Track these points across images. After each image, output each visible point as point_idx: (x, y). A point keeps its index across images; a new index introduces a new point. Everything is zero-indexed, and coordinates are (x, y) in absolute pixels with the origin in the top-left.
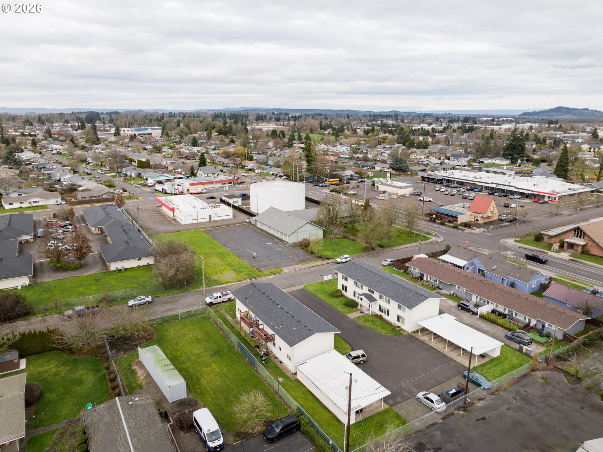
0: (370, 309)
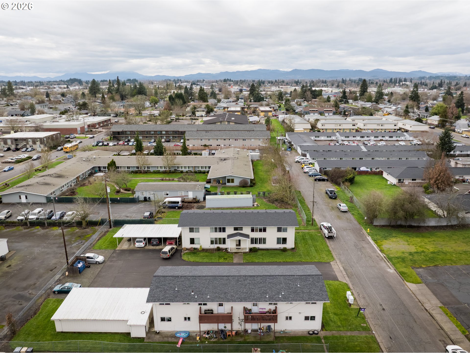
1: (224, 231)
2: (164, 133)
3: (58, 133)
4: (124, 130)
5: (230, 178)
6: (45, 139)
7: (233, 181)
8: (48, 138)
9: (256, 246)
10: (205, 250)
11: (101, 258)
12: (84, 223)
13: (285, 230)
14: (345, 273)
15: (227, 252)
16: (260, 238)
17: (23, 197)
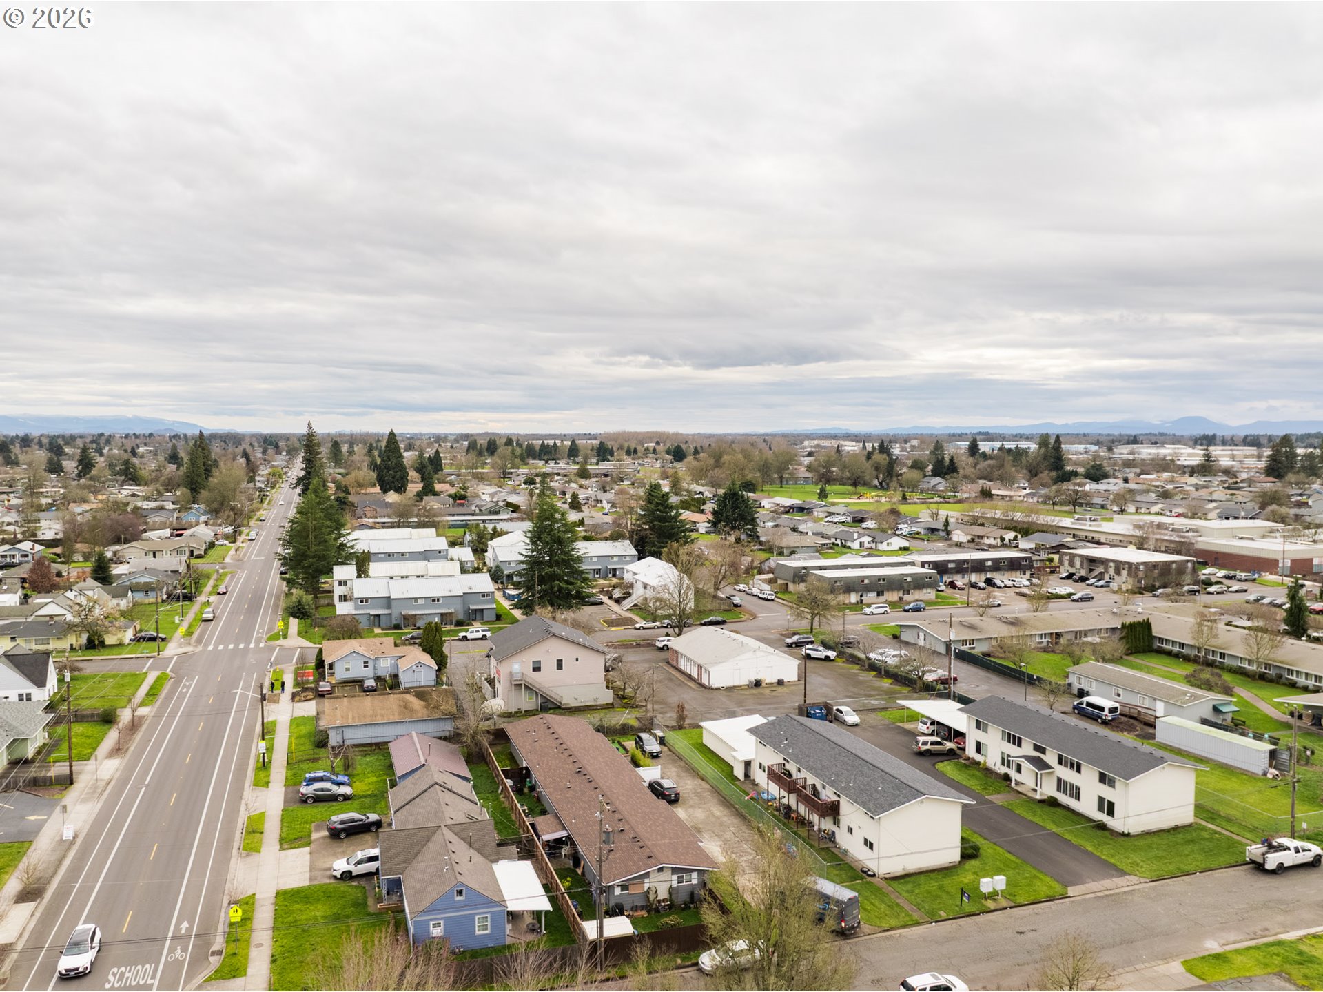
0: (1038, 788)
1: (1019, 745)
3: (1188, 561)
6: (1142, 567)
9: (1064, 799)
10: (988, 771)
11: (852, 718)
12: (919, 685)
13: (1112, 783)
14: (1107, 893)
15: (1009, 786)
16: (1070, 783)
17: (922, 635)
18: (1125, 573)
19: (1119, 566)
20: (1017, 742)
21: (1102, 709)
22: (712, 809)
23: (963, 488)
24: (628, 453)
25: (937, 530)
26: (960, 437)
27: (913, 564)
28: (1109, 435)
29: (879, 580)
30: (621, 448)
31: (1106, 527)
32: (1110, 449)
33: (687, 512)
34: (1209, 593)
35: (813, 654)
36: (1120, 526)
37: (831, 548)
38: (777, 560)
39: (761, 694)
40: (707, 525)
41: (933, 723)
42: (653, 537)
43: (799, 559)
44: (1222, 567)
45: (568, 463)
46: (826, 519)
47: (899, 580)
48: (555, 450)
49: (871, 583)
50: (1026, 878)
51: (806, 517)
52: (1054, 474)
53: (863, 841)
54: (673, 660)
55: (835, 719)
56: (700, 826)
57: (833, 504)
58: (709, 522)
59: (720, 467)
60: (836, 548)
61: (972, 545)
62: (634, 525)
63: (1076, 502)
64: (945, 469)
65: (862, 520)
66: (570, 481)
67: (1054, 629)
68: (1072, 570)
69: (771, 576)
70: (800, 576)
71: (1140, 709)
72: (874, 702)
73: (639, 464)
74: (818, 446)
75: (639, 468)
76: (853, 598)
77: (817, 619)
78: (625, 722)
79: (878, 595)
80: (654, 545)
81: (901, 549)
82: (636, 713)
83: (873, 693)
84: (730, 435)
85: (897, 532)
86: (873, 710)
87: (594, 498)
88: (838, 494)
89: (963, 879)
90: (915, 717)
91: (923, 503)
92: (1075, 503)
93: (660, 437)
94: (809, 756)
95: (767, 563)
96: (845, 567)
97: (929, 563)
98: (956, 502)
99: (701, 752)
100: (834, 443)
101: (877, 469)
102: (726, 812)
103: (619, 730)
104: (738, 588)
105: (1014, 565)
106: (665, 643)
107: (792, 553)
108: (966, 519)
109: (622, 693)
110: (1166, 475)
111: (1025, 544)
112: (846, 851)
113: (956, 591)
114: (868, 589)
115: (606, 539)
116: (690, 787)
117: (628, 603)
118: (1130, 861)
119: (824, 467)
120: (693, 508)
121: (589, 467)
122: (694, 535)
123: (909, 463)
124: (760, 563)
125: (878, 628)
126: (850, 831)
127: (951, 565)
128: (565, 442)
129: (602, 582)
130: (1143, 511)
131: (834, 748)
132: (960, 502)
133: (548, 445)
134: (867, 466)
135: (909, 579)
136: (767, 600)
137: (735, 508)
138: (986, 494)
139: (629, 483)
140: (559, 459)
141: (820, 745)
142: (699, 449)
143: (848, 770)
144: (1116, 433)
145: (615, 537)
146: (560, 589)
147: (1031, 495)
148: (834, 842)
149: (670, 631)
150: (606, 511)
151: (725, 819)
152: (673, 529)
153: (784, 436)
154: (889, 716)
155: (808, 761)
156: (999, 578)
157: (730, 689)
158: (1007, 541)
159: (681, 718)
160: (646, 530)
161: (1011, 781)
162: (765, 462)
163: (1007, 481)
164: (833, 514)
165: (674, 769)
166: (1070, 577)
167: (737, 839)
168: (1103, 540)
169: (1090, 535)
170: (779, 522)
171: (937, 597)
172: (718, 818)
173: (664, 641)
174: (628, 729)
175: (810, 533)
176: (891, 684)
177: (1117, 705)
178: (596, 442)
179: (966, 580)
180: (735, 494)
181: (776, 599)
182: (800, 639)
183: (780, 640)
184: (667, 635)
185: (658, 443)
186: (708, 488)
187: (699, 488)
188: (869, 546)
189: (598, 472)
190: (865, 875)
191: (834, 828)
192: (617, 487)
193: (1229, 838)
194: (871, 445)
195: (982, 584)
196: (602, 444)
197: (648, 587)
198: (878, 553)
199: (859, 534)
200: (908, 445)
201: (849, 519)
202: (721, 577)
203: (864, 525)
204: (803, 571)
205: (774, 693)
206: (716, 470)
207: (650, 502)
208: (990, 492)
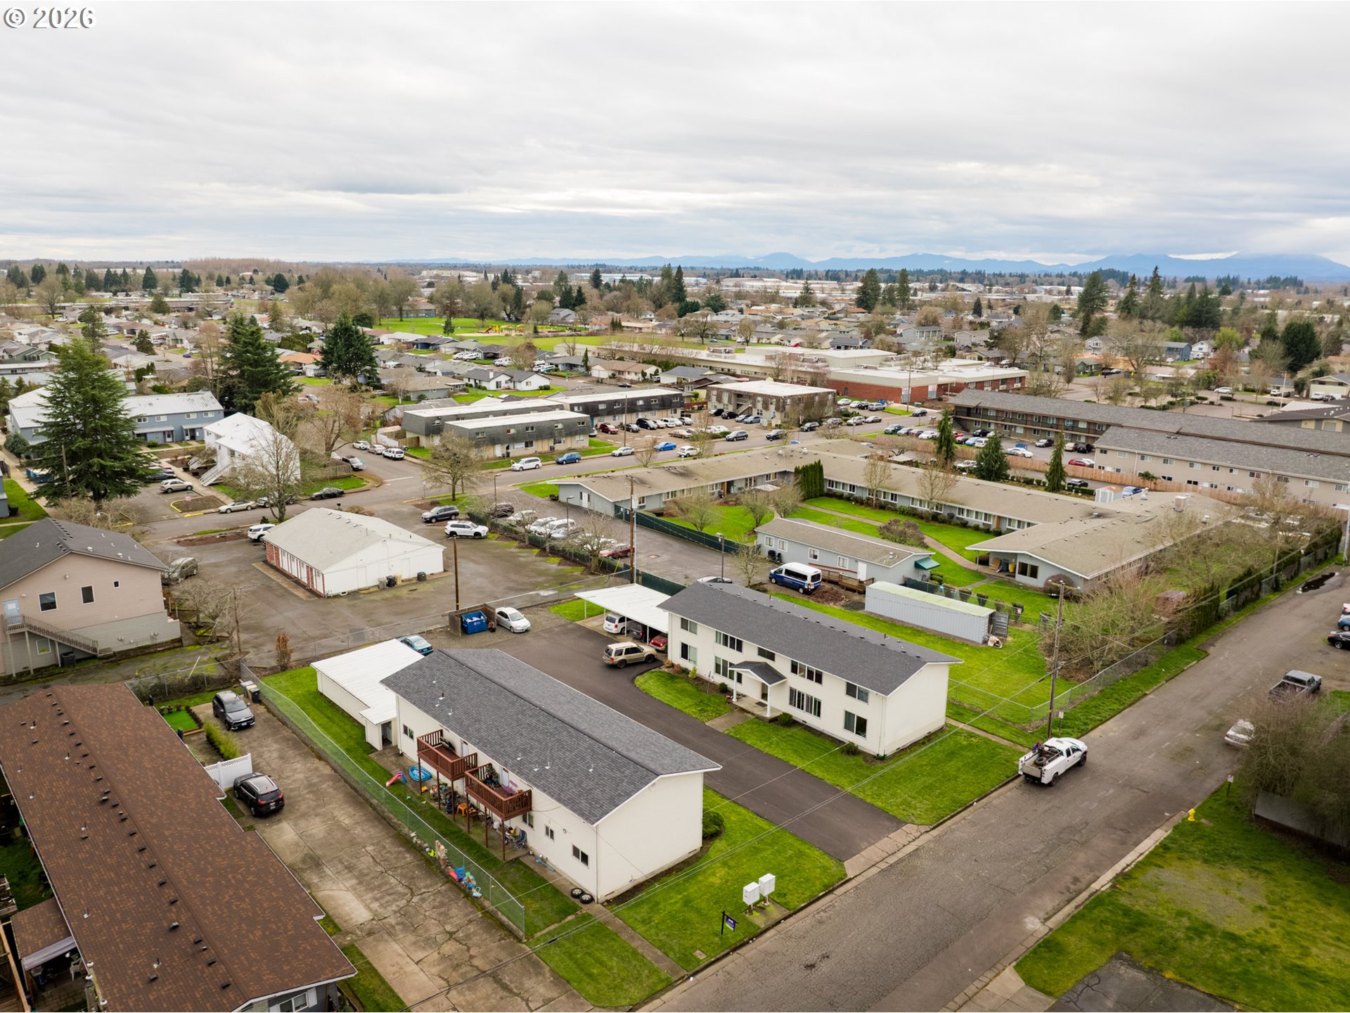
0: (767, 703)
1: (740, 649)
2: (1082, 425)
3: (829, 393)
4: (982, 405)
5: (1029, 562)
6: (789, 401)
7: (1034, 572)
8: (797, 400)
9: (799, 715)
10: (699, 681)
11: (521, 623)
12: (594, 563)
13: (863, 697)
14: (892, 860)
15: (729, 702)
16: (808, 697)
17: (585, 496)
18: (772, 407)
19: (767, 400)
20: (739, 646)
21: (805, 577)
22: (336, 813)
23: (594, 320)
24: (220, 283)
25: (575, 366)
26: (580, 268)
27: (561, 407)
28: (712, 269)
29: (527, 429)
30: (210, 277)
31: (740, 358)
32: (718, 282)
33: (289, 352)
34: (850, 425)
35: (459, 531)
36: (753, 357)
37: (465, 390)
38: (404, 409)
39: (398, 598)
40: (315, 367)
41: (622, 620)
42: (244, 387)
43: (430, 407)
44: (853, 397)
45: (143, 296)
46: (456, 356)
47: (549, 428)
48: (126, 280)
49: (518, 432)
50: (790, 858)
51: (432, 355)
52: (677, 305)
53: (571, 851)
54: (272, 559)
55: (498, 625)
56: (319, 852)
57: (462, 339)
58: (317, 363)
59: (330, 298)
60: (470, 389)
61: (613, 381)
62: (217, 371)
63: (704, 333)
64: (573, 300)
65: (495, 356)
66: (142, 317)
67: (725, 477)
68: (720, 406)
69: (397, 428)
70: (434, 427)
71: (841, 573)
72: (544, 593)
73: (234, 296)
74: (437, 276)
75: (233, 300)
76: (499, 451)
77: (459, 482)
78: (198, 673)
79: (527, 446)
80: (245, 397)
81: (541, 388)
82: (217, 651)
83: (540, 579)
84: (341, 264)
85: (534, 369)
86: (544, 604)
87: (172, 337)
88: (465, 327)
89: (712, 879)
90: (597, 611)
91: (558, 336)
92: (703, 335)
93: (258, 266)
94: (479, 721)
95: (392, 413)
96: (486, 415)
97: (578, 405)
98: (587, 335)
99: (317, 707)
100: (455, 273)
101: (504, 300)
102: (359, 816)
103: (189, 685)
104: (357, 445)
105: (665, 404)
106: (261, 532)
107: (421, 398)
108: (603, 353)
109: (195, 619)
110: (774, 306)
111: (666, 378)
112: (544, 861)
113: (609, 435)
114: (514, 439)
115: (184, 390)
116: (301, 776)
117: (210, 477)
118: (899, 800)
119: (447, 298)
120: (298, 347)
121: (167, 299)
122: (296, 381)
123: (535, 294)
124: (384, 413)
125: (530, 488)
126: (550, 833)
127: (602, 407)
128: (138, 271)
129: (176, 447)
130: (764, 341)
131: (513, 703)
132: (591, 334)
133: (116, 274)
134: (495, 296)
135: (560, 426)
136: (395, 459)
137: (349, 346)
138: (616, 326)
139: (220, 317)
140: (130, 290)
141: (493, 698)
142: (304, 278)
143: (539, 742)
144: (718, 267)
145: (194, 387)
146: (103, 467)
147: (660, 326)
148: (526, 847)
149: (266, 513)
150: (188, 352)
151: (358, 830)
152: (269, 375)
153: (400, 265)
154: (566, 609)
155: (478, 730)
156: (653, 418)
157: (353, 594)
158: (648, 376)
159: (284, 654)
160: (232, 377)
161: (731, 694)
162: (382, 293)
163: (636, 313)
164: (463, 350)
165: (276, 746)
166: (719, 413)
167: (379, 869)
168: (738, 373)
169: (726, 367)
170: (402, 361)
171: (591, 444)
172: (346, 830)
173: (259, 530)
174: (203, 683)
175: (439, 373)
176: (559, 564)
177: (819, 571)
178: (178, 271)
179: (617, 422)
180: (347, 329)
181: (406, 457)
182: (441, 511)
183: (413, 514)
184: (264, 521)
185: (255, 271)
186: (316, 323)
187: (305, 323)
188: (506, 386)
189: (179, 305)
190: (577, 901)
191: (525, 827)
192: (202, 322)
193: (987, 741)
194: (493, 276)
195: (635, 427)
196: (185, 272)
197: (236, 454)
198: (520, 395)
199: (495, 373)
200: (530, 276)
201: (480, 355)
202: (334, 436)
203: (497, 362)
204: (437, 422)
205: (415, 595)
206: (324, 302)
207: (236, 341)
208: (620, 324)
